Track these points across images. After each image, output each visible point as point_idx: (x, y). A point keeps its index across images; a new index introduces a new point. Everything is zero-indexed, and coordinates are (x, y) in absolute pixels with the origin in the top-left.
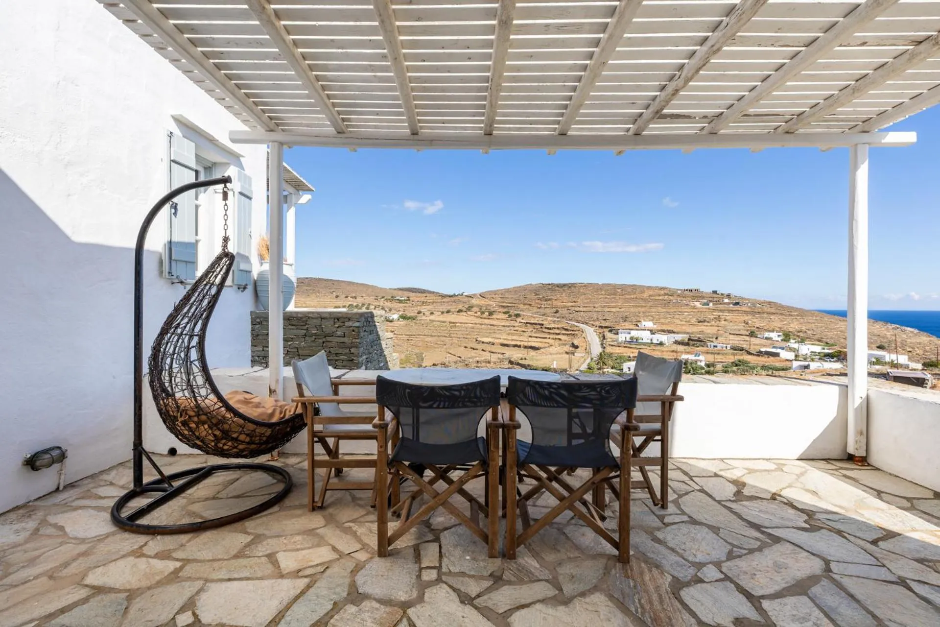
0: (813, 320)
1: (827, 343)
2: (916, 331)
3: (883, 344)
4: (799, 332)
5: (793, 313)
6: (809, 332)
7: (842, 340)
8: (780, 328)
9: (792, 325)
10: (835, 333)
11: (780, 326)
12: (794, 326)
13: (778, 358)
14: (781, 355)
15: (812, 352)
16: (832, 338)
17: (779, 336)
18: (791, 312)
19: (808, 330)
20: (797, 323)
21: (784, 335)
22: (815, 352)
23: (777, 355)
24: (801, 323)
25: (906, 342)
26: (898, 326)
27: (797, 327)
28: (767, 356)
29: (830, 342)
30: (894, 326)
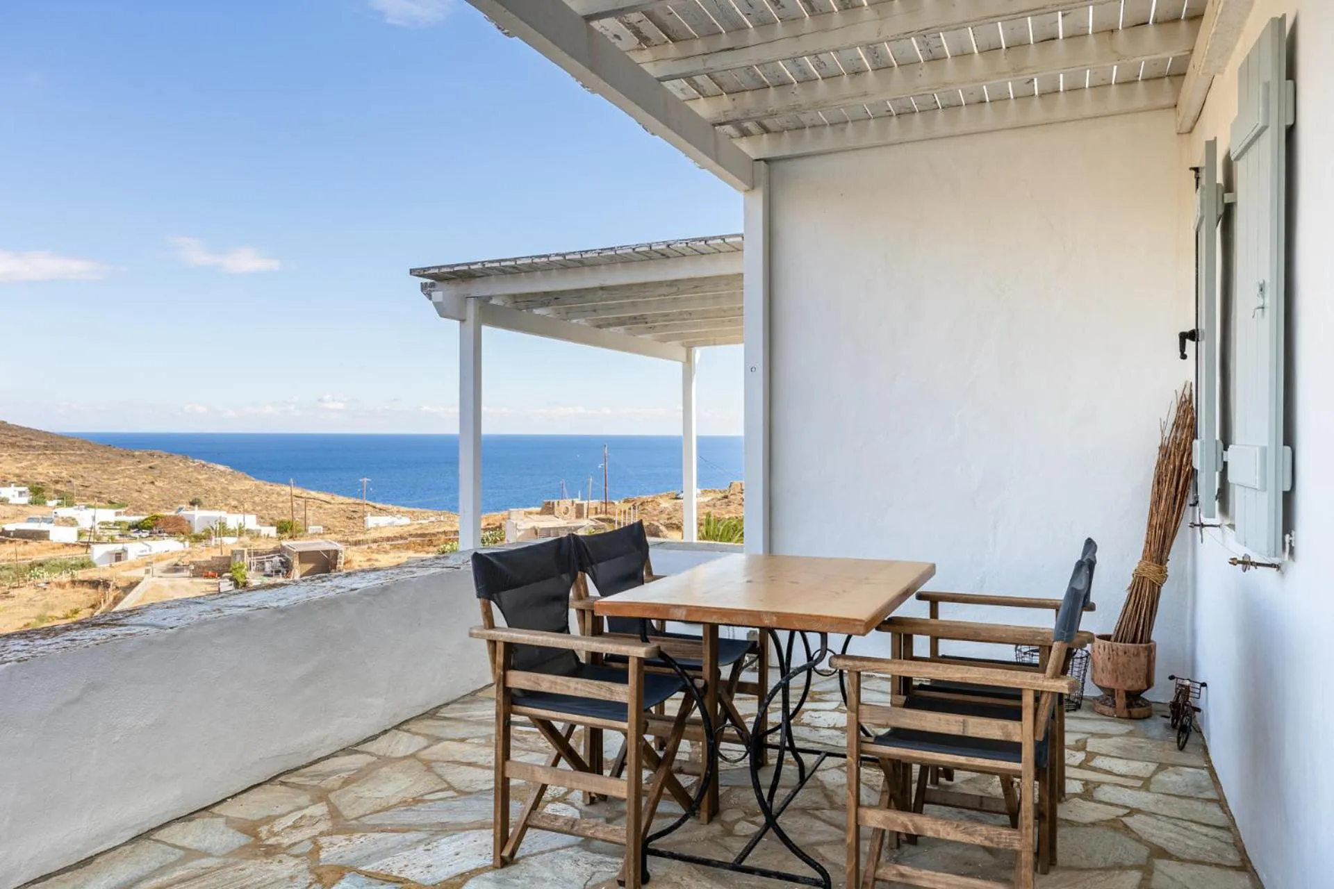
0: (76, 455)
1: (111, 502)
2: (229, 470)
3: (197, 497)
4: (57, 482)
5: (34, 443)
6: (75, 482)
7: (135, 495)
8: (18, 476)
9: (40, 469)
10: (122, 480)
11: (17, 471)
12: (45, 470)
13: (44, 542)
14: (51, 537)
15: (102, 523)
16: (118, 492)
17: (21, 493)
18: (31, 440)
19: (73, 477)
20: (49, 463)
21: (31, 490)
22: (109, 523)
23: (40, 536)
24: (55, 464)
25: (228, 490)
26: (203, 462)
27: (51, 473)
28: (22, 541)
29: (115, 500)
30: (198, 462)
